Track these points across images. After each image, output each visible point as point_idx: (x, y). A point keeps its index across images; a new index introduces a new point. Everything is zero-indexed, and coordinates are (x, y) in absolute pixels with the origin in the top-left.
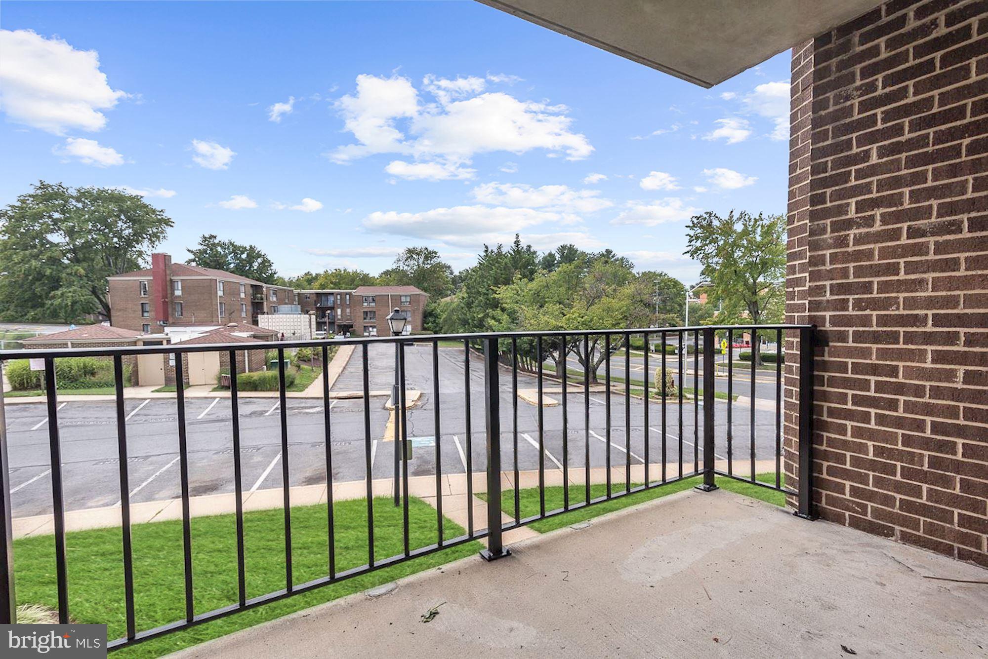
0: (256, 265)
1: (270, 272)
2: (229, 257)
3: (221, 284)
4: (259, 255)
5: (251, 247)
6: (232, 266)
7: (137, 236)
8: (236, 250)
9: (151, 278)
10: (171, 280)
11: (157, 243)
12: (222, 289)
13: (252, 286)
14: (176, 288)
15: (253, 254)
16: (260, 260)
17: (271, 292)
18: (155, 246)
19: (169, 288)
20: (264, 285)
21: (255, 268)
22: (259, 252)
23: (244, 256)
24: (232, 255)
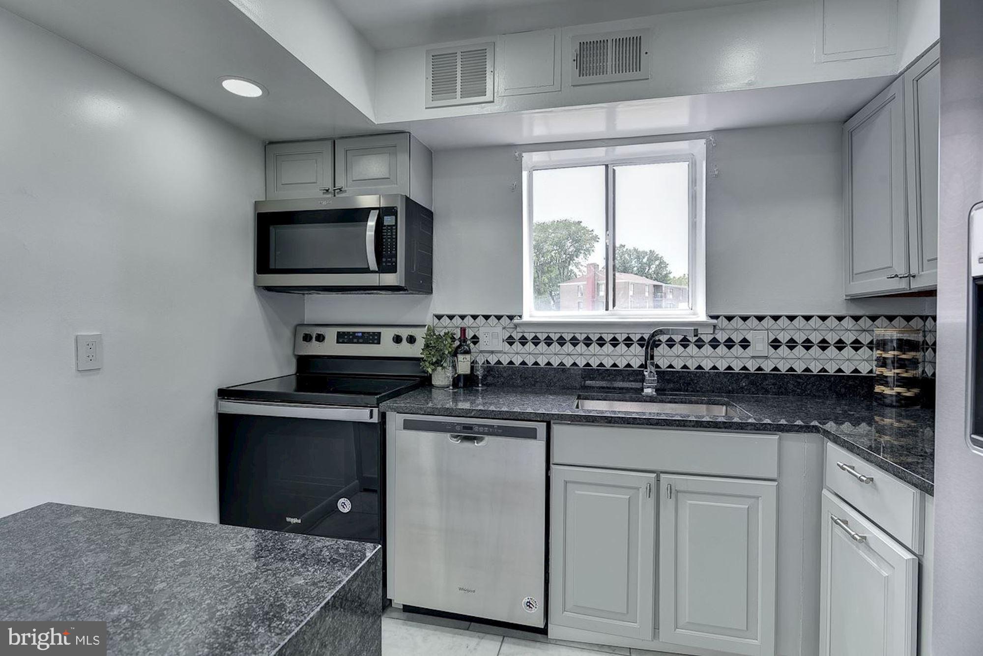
0: (653, 267)
1: (665, 273)
2: (633, 262)
3: (632, 285)
4: (657, 258)
5: (651, 251)
6: (635, 269)
7: (577, 252)
8: (639, 255)
9: (585, 283)
10: (598, 284)
11: (588, 255)
12: (632, 289)
13: (654, 286)
14: (601, 289)
15: (653, 257)
16: (657, 263)
17: (669, 290)
18: (587, 258)
19: (596, 290)
20: (664, 285)
21: (653, 269)
22: (657, 255)
23: (645, 260)
24: (636, 260)
